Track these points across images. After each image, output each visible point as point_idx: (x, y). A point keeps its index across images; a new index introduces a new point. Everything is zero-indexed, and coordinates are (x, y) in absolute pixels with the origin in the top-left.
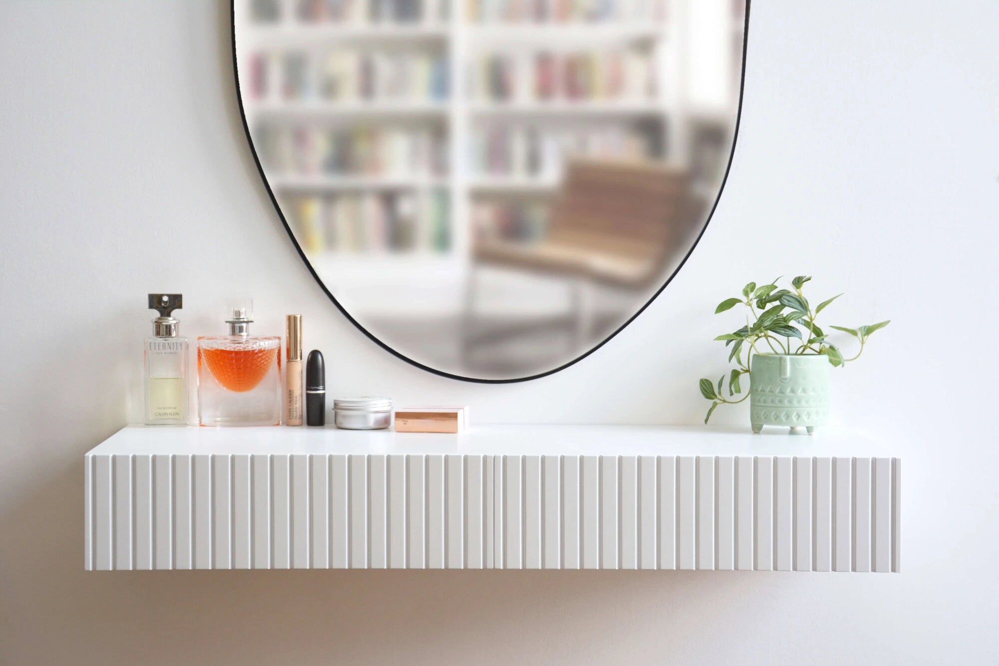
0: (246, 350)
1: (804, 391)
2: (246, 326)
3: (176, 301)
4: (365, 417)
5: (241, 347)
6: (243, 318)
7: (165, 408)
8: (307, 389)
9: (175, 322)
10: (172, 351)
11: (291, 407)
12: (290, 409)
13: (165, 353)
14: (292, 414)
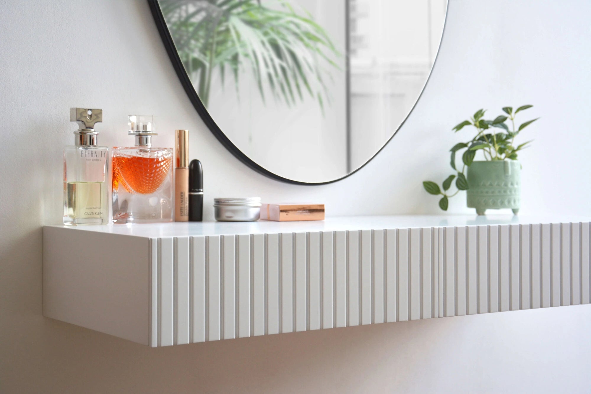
0: (151, 157)
1: (512, 184)
2: (151, 138)
3: (97, 115)
4: (246, 212)
5: (147, 156)
6: (150, 132)
7: (92, 208)
8: (190, 191)
9: (96, 133)
10: (98, 158)
11: (183, 206)
12: (182, 208)
13: (93, 160)
14: (183, 212)
